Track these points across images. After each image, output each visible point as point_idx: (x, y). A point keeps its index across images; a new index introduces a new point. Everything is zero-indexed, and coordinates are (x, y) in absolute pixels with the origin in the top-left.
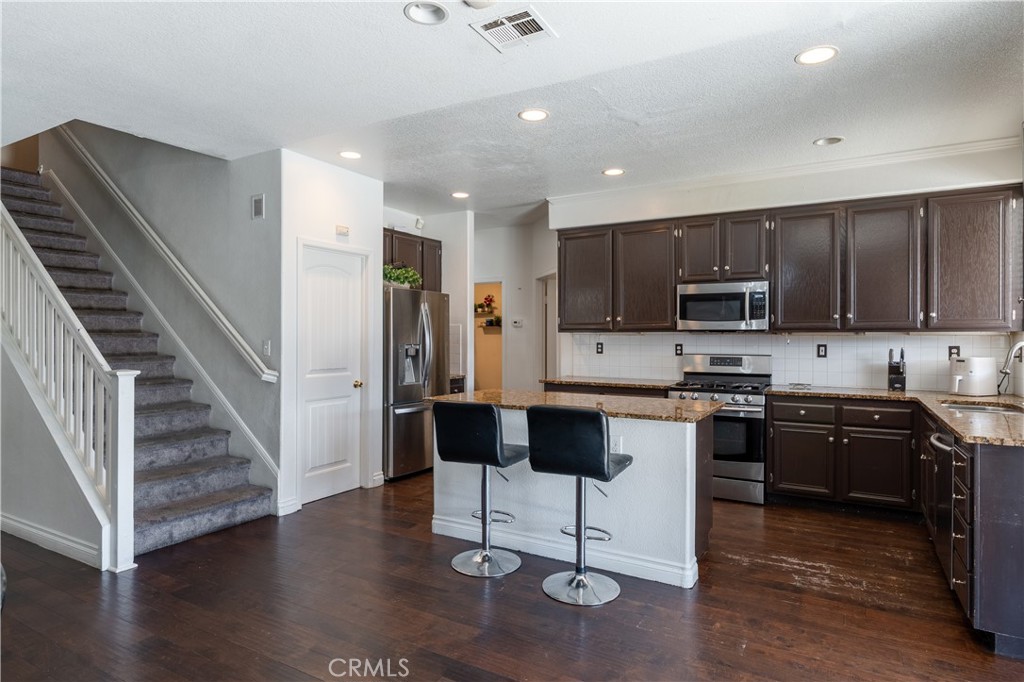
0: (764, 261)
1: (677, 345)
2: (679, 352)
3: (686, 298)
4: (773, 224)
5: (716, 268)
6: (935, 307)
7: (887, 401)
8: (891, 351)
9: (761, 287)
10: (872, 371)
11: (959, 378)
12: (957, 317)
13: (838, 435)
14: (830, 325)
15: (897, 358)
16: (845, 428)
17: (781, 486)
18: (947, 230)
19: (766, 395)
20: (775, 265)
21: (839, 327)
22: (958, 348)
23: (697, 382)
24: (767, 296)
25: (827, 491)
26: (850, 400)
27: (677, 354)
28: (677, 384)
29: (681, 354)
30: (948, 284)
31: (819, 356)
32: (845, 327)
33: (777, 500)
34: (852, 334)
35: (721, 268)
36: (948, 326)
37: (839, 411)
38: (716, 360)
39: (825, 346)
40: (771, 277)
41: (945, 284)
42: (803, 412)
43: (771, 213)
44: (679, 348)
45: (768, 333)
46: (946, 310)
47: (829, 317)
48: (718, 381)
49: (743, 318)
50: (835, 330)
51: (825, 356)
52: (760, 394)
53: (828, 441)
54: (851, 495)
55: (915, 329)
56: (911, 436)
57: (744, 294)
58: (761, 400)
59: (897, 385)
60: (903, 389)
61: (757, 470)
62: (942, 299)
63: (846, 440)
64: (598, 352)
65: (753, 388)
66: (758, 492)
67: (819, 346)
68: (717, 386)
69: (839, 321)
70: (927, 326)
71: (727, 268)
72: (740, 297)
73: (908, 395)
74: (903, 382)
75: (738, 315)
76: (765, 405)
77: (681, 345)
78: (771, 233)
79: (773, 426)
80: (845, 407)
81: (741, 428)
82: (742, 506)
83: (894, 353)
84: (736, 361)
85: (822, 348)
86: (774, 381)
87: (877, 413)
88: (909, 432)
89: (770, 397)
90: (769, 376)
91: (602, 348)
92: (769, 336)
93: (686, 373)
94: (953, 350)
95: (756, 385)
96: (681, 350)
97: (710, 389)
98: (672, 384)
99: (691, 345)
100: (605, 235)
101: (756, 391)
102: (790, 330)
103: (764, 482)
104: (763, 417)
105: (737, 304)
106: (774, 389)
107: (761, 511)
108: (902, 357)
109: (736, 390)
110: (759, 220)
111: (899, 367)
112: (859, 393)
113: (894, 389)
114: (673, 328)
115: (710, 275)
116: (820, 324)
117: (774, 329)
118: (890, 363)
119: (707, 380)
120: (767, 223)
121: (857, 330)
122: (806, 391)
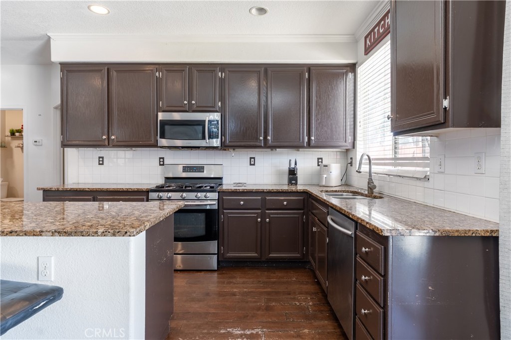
0: (218, 99)
1: (160, 158)
2: (161, 163)
3: (164, 123)
4: (223, 74)
5: (186, 102)
6: (314, 134)
7: (291, 192)
8: (290, 160)
9: (216, 116)
10: (279, 173)
11: (325, 176)
12: (324, 140)
13: (263, 216)
14: (258, 144)
15: (293, 166)
16: (267, 211)
17: (228, 255)
18: (319, 88)
19: (219, 192)
20: (224, 103)
21: (263, 145)
22: (321, 159)
23: (173, 185)
24: (220, 122)
25: (256, 255)
26: (270, 193)
27: (160, 165)
28: (157, 187)
29: (163, 165)
30: (320, 120)
31: (251, 165)
32: (267, 146)
33: (227, 265)
34: (269, 150)
35: (189, 102)
36: (319, 145)
37: (264, 201)
38: (186, 169)
39: (254, 158)
40: (222, 111)
41: (318, 120)
42: (242, 203)
43: (223, 67)
44: (161, 160)
45: (221, 149)
46: (319, 136)
47: (257, 139)
48: (187, 183)
49: (204, 138)
50: (260, 147)
51: (254, 165)
52: (214, 191)
53: (257, 220)
54: (271, 255)
55: (303, 147)
56: (303, 214)
57: (204, 121)
58: (215, 195)
59: (293, 182)
60: (296, 184)
61: (213, 246)
62: (317, 129)
63: (268, 220)
64: (99, 164)
65: (212, 187)
66: (214, 262)
67: (251, 158)
68: (185, 187)
69: (263, 141)
70: (309, 145)
71: (193, 102)
72: (201, 123)
73: (300, 188)
74: (296, 180)
75: (200, 135)
76: (218, 200)
77: (163, 158)
78: (222, 80)
79: (223, 213)
80: (267, 198)
81: (202, 216)
82: (202, 273)
83: (292, 162)
84: (200, 169)
85: (252, 160)
86: (224, 181)
87: (285, 200)
88: (302, 211)
89: (222, 193)
90: (221, 178)
91: (103, 161)
92: (221, 152)
93: (167, 178)
94: (320, 160)
95: (212, 185)
96: (163, 161)
97: (180, 190)
98: (153, 186)
99: (171, 158)
100: (102, 70)
101: (212, 190)
102: (234, 147)
103: (218, 254)
104: (217, 208)
105: (200, 128)
106: (225, 187)
107: (216, 275)
108: (296, 164)
109: (199, 189)
110: (214, 71)
111: (294, 171)
112: (275, 188)
113: (292, 184)
114: (155, 145)
115: (182, 107)
116: (252, 143)
117: (224, 147)
118: (289, 168)
119: (180, 183)
120: (220, 73)
121: (273, 147)
122: (243, 188)
